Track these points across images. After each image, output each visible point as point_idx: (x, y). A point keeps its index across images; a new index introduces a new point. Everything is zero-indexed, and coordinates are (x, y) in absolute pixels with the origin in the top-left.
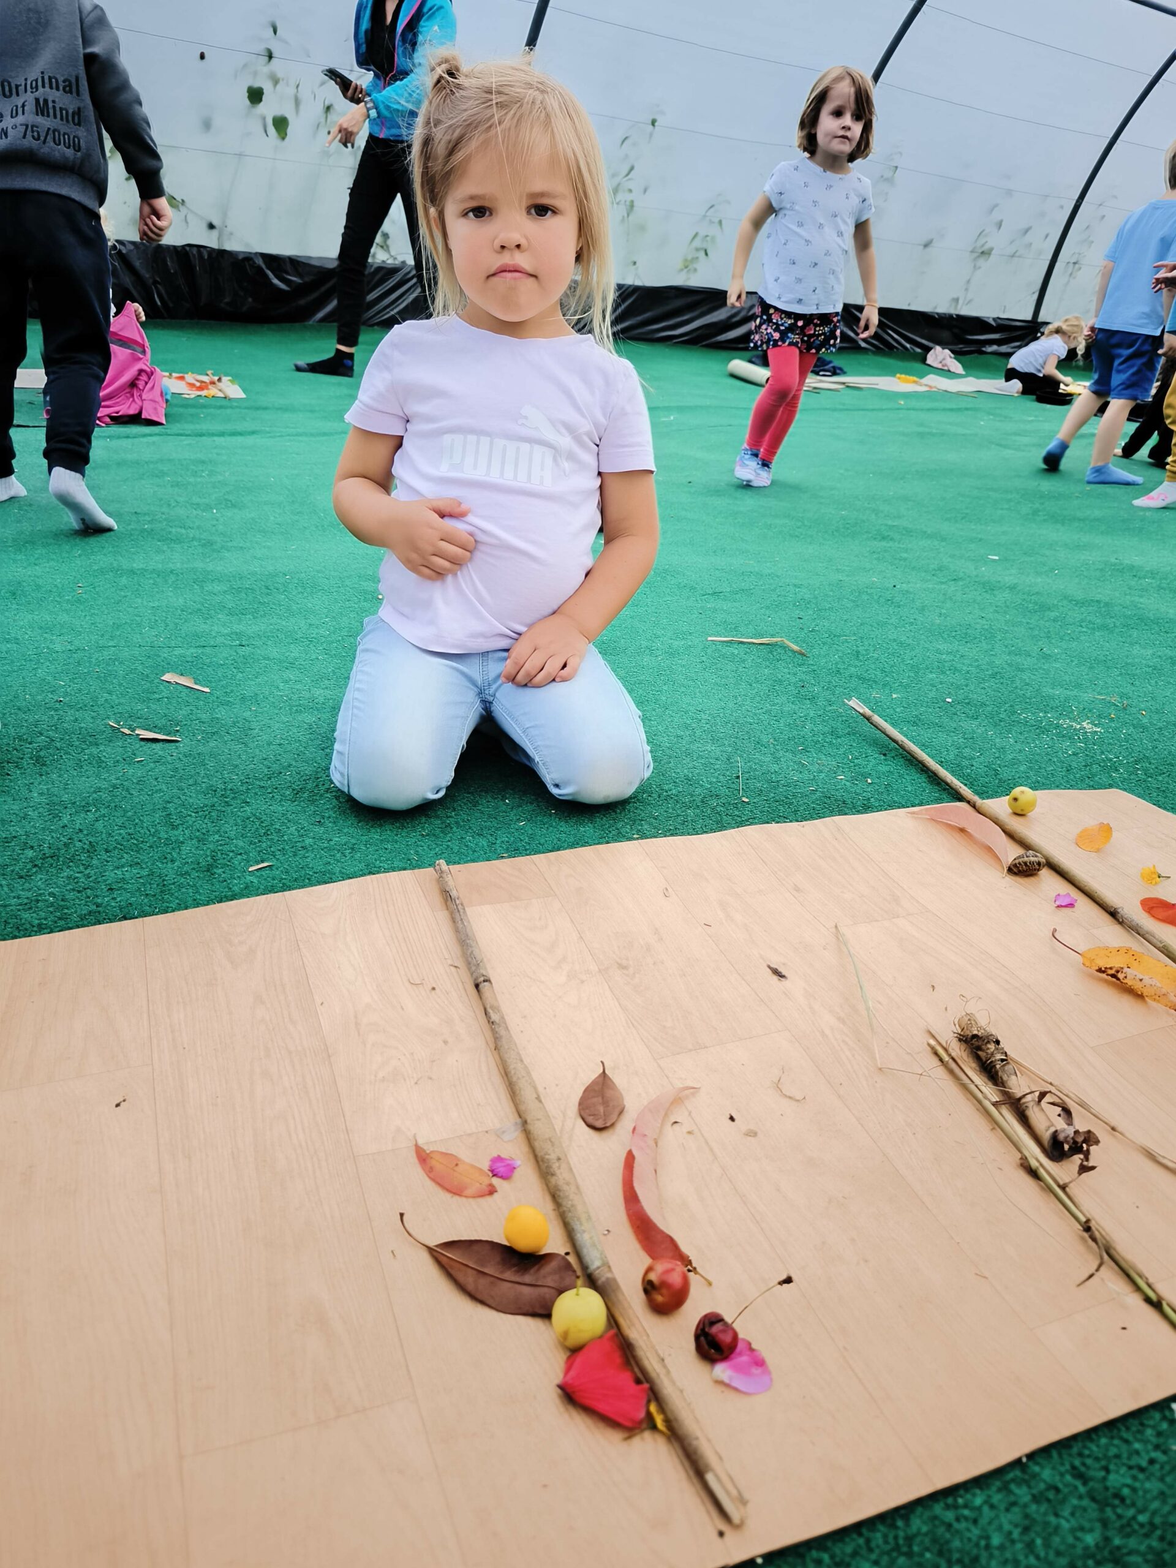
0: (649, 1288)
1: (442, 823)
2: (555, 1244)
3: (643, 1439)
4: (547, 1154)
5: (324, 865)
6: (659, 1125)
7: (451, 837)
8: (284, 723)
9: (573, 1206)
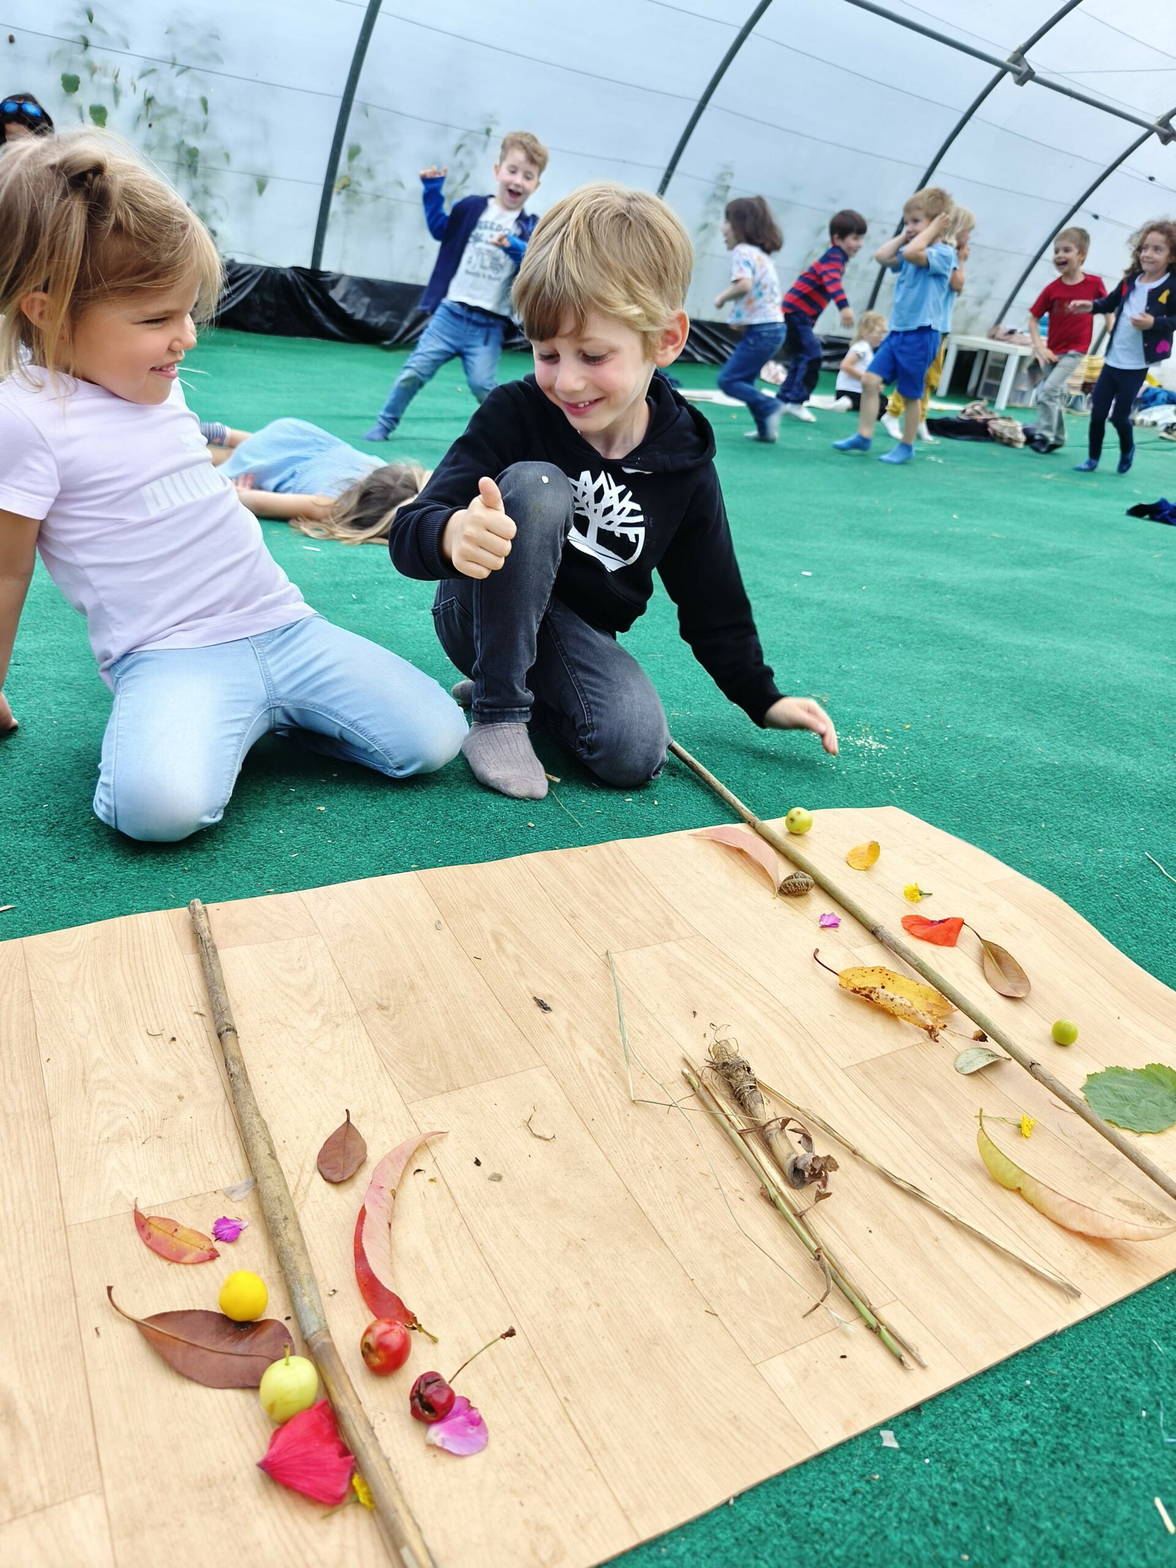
0: (366, 1350)
1: (208, 857)
2: (275, 1311)
3: (344, 1515)
4: (274, 1213)
5: (72, 906)
6: (400, 1175)
7: (215, 872)
8: (49, 750)
9: (295, 1268)
